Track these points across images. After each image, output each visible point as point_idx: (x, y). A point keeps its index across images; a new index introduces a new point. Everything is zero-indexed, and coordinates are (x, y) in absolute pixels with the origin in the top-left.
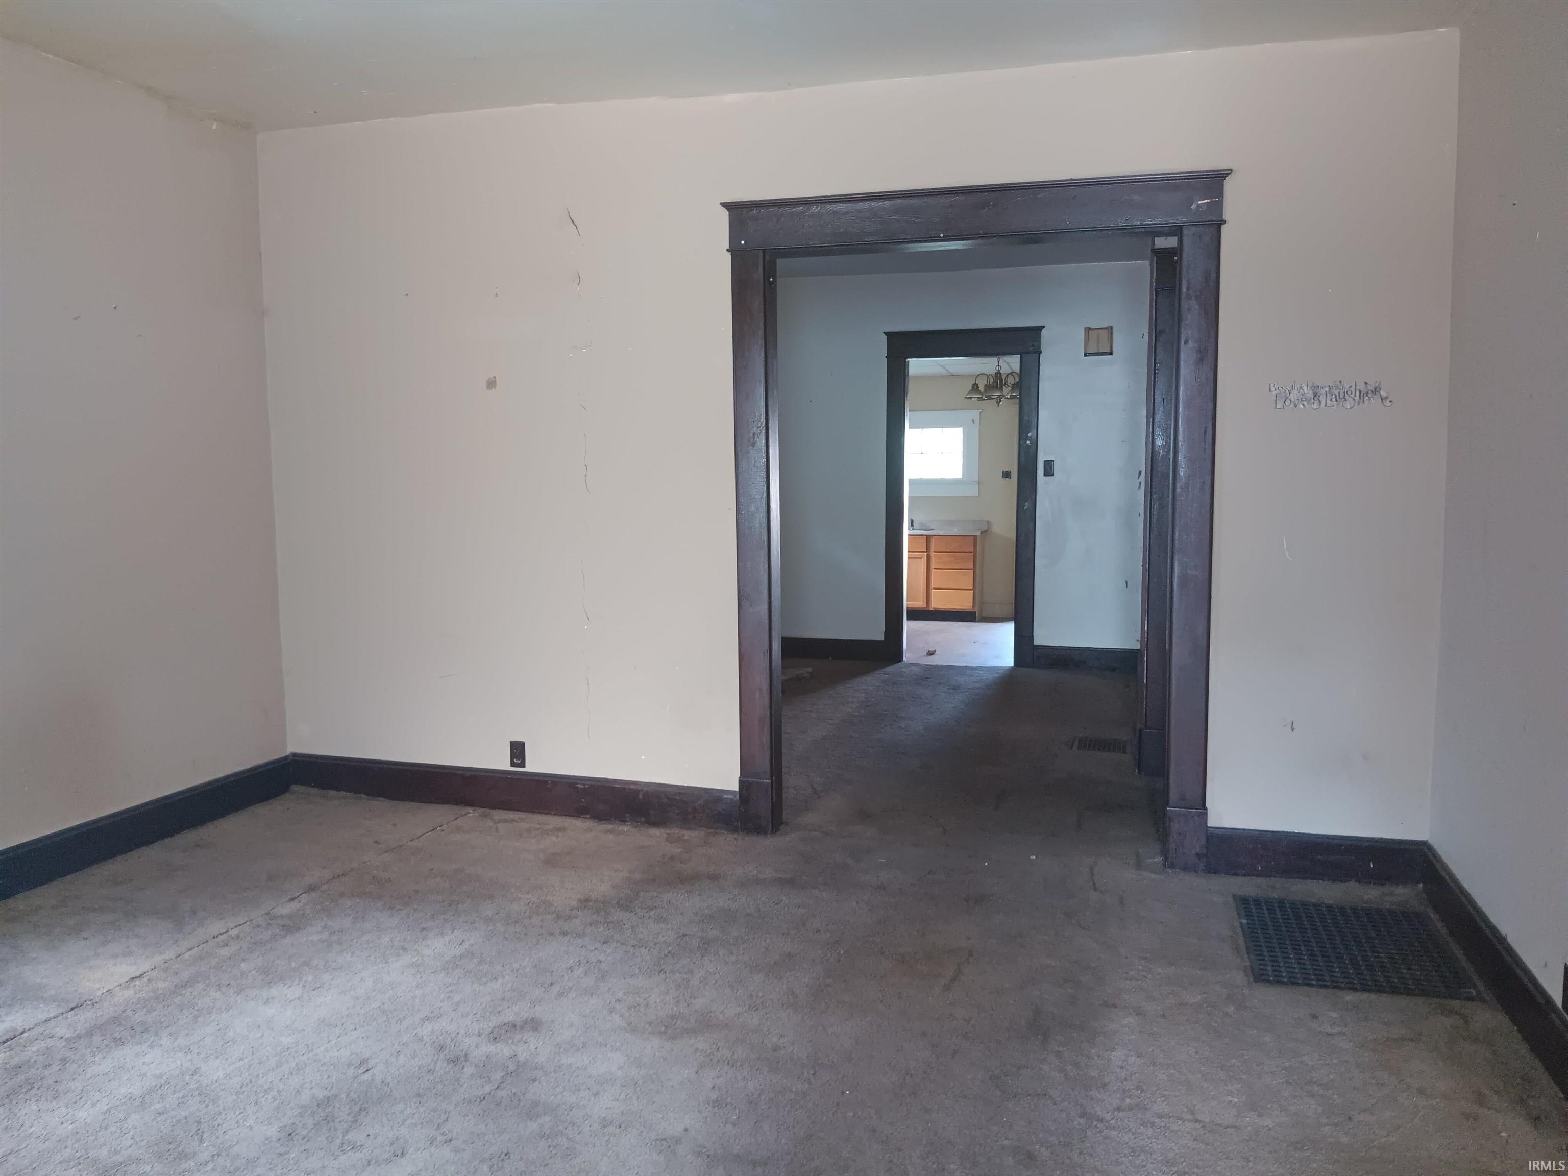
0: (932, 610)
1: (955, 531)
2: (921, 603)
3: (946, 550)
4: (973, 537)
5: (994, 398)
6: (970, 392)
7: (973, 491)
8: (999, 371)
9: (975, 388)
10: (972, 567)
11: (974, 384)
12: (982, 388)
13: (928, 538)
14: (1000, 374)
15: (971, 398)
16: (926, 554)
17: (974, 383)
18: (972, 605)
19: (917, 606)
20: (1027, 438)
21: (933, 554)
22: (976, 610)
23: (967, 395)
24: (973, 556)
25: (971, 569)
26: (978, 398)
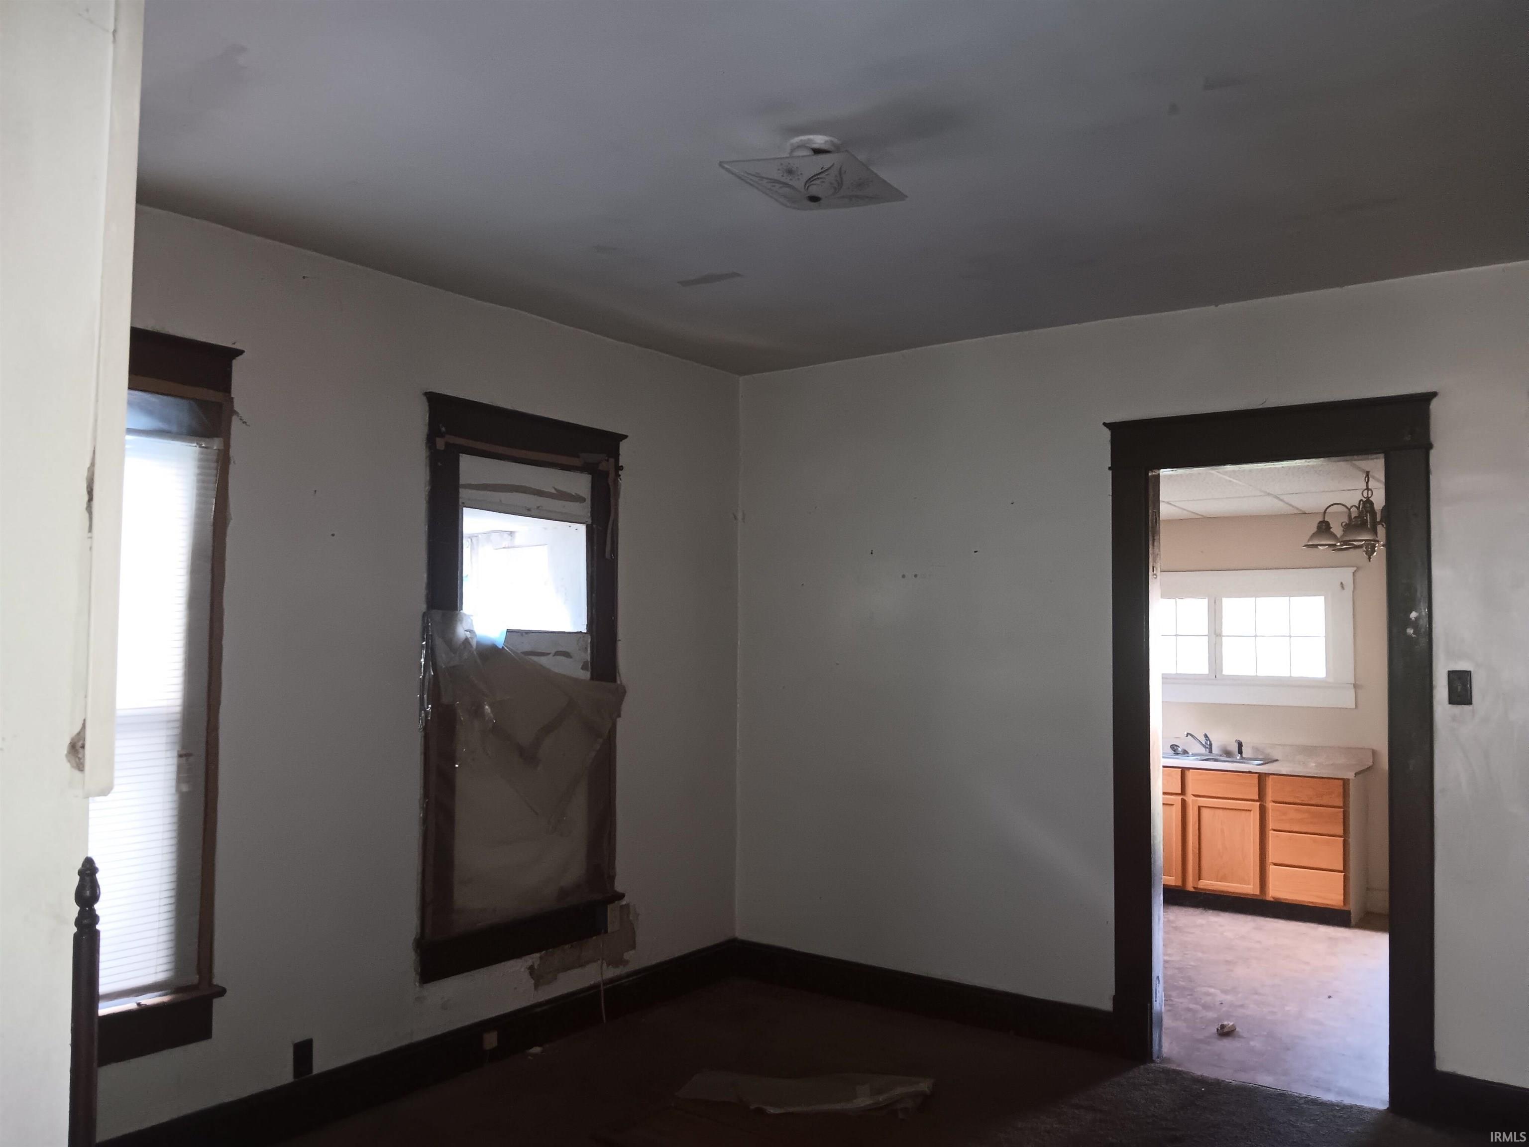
0: (1272, 899)
1: (1311, 767)
2: (1251, 886)
3: (1291, 800)
4: (1341, 782)
5: (1360, 547)
6: (1314, 536)
7: (1347, 699)
8: (1368, 498)
9: (1324, 528)
10: (1341, 832)
11: (1320, 522)
12: (1337, 530)
13: (1262, 778)
14: (1372, 503)
15: (1316, 546)
16: (1258, 803)
17: (1321, 519)
18: (1342, 897)
19: (1245, 892)
20: (1408, 623)
21: (1270, 805)
22: (1352, 907)
23: (1308, 541)
24: (1341, 815)
25: (1341, 837)
26: (1330, 545)
